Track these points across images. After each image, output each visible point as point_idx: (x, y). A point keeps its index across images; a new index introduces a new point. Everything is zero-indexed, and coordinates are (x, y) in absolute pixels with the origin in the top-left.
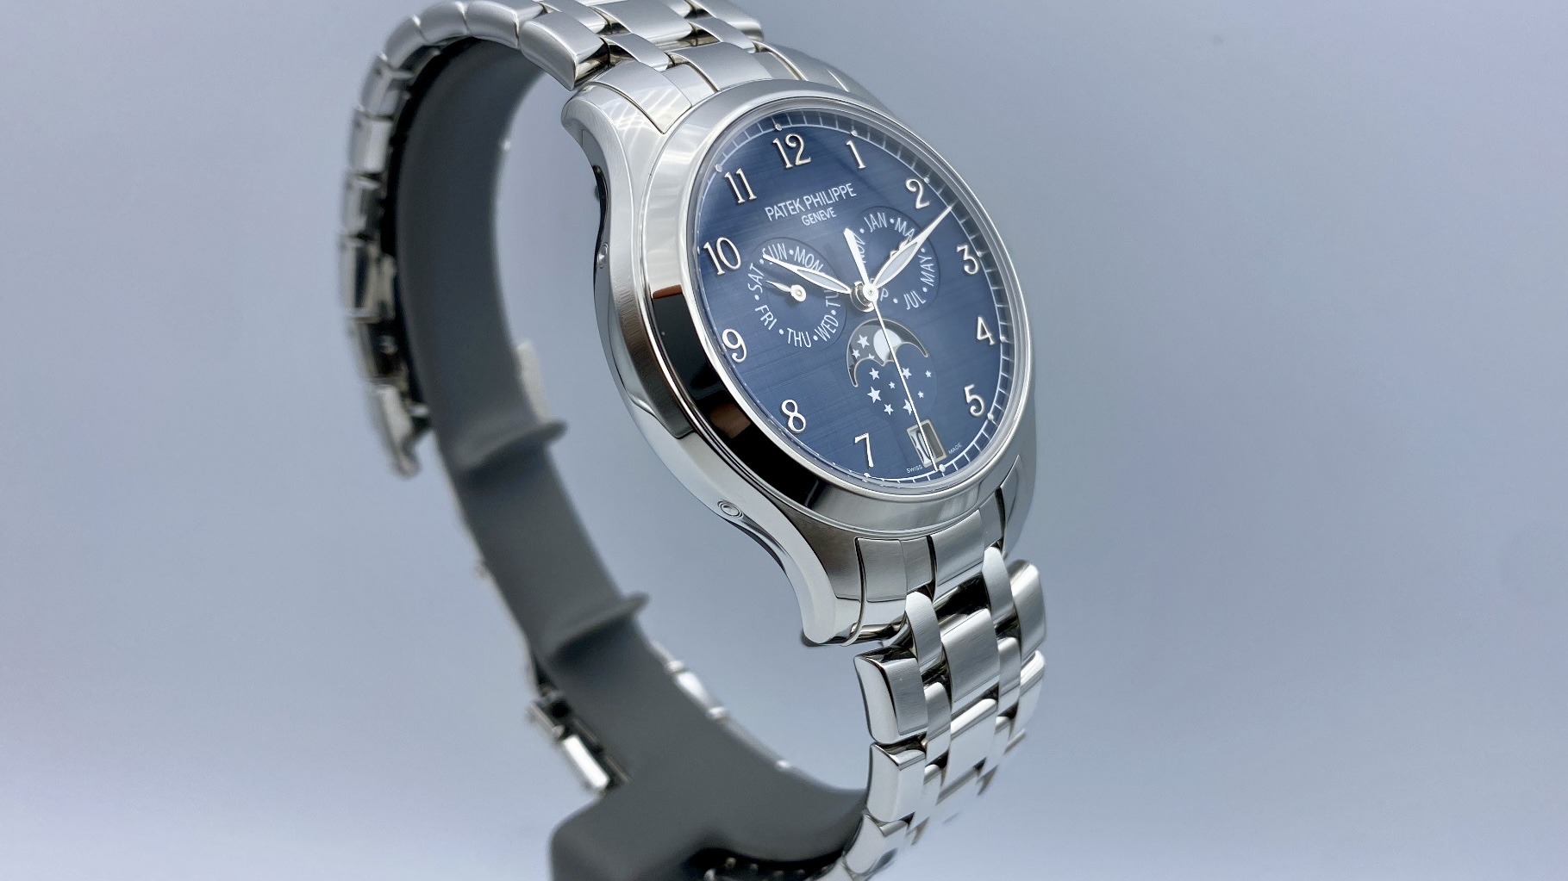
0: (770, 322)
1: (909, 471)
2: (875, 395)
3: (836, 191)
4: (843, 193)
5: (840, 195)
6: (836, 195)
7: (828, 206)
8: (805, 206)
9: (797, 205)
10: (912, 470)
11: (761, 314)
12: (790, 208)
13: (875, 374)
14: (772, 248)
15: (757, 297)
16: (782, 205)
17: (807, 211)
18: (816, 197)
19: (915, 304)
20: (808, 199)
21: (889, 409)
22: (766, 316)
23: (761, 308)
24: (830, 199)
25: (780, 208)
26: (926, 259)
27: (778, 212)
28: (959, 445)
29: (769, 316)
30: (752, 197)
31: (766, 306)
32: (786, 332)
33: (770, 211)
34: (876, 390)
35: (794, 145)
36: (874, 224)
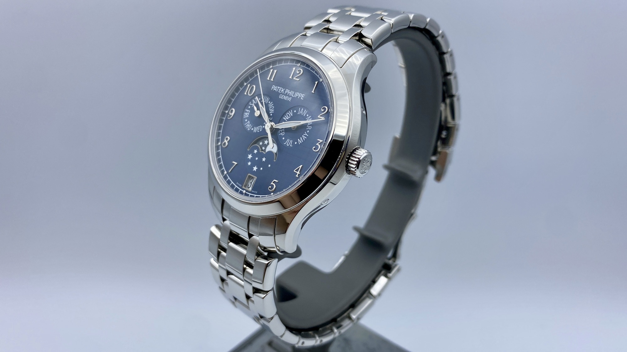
0: (246, 116)
1: (237, 183)
2: (250, 156)
3: (298, 94)
4: (299, 96)
5: (298, 96)
6: (297, 95)
7: (291, 97)
8: (284, 92)
9: (283, 90)
10: (238, 184)
11: (246, 112)
12: (280, 90)
13: (256, 151)
14: (265, 98)
15: (249, 107)
16: (278, 87)
17: (284, 94)
18: (290, 92)
19: (288, 144)
20: (287, 91)
21: (249, 163)
22: (247, 113)
23: (248, 111)
24: (294, 95)
25: (277, 88)
26: (306, 135)
27: (275, 89)
28: (256, 192)
29: (248, 114)
30: (272, 80)
31: (249, 111)
32: (247, 122)
33: (274, 87)
34: (252, 155)
35: (298, 72)
36: (301, 112)
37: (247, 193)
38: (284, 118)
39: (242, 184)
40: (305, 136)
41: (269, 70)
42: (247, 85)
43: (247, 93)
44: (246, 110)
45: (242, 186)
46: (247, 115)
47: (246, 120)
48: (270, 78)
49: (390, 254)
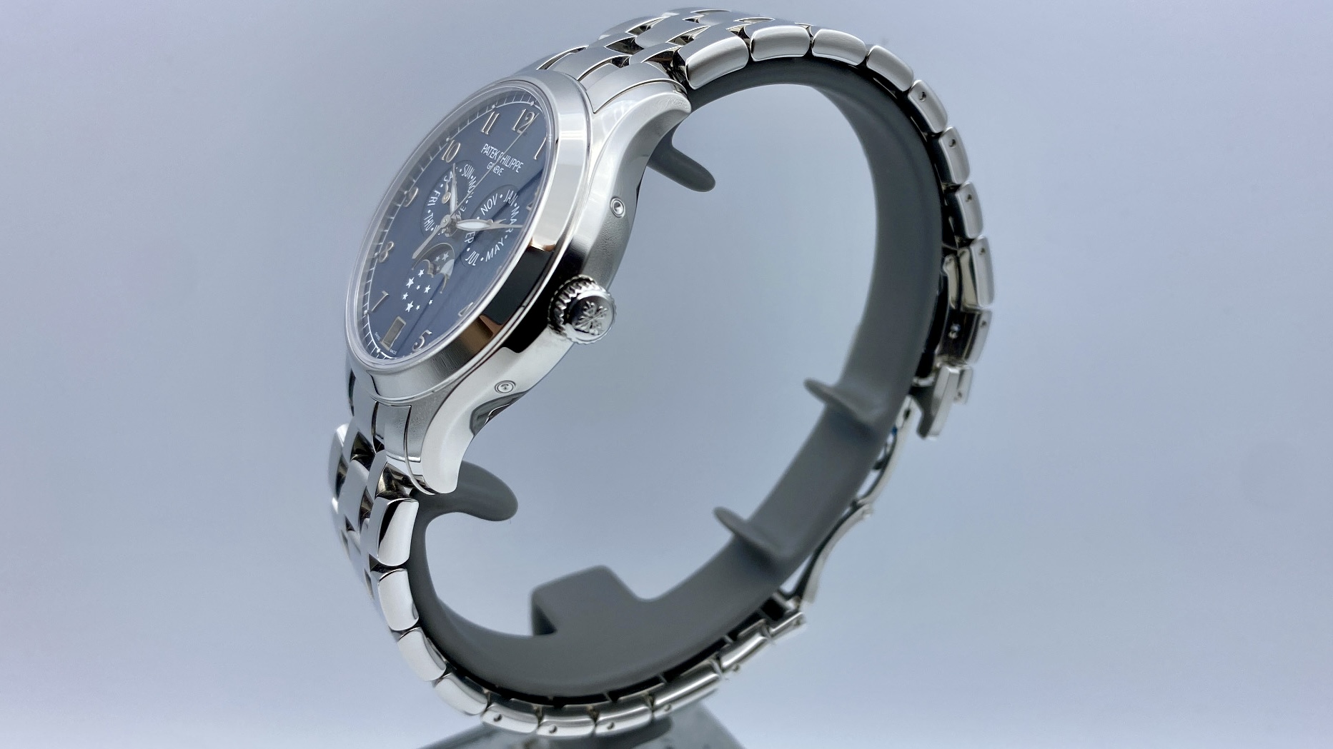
0: (432, 202)
1: (376, 334)
2: (411, 282)
3: (515, 162)
5: (514, 166)
6: (513, 164)
7: (504, 167)
8: (497, 158)
9: (496, 154)
10: (377, 336)
12: (493, 153)
13: (421, 273)
14: (468, 168)
15: (440, 186)
16: (492, 148)
18: (505, 157)
19: (471, 262)
20: (502, 155)
21: (405, 296)
22: (434, 198)
24: (508, 164)
25: (490, 149)
26: (502, 242)
27: (487, 151)
28: (395, 353)
30: (487, 132)
32: (431, 214)
33: (485, 147)
34: (413, 281)
35: (528, 119)
36: (508, 198)
37: (382, 353)
38: (482, 209)
39: (382, 335)
40: (500, 245)
41: (489, 114)
42: (449, 142)
43: (445, 158)
44: (436, 191)
45: (381, 340)
46: (433, 200)
47: (429, 211)
48: (485, 130)
49: (789, 586)
